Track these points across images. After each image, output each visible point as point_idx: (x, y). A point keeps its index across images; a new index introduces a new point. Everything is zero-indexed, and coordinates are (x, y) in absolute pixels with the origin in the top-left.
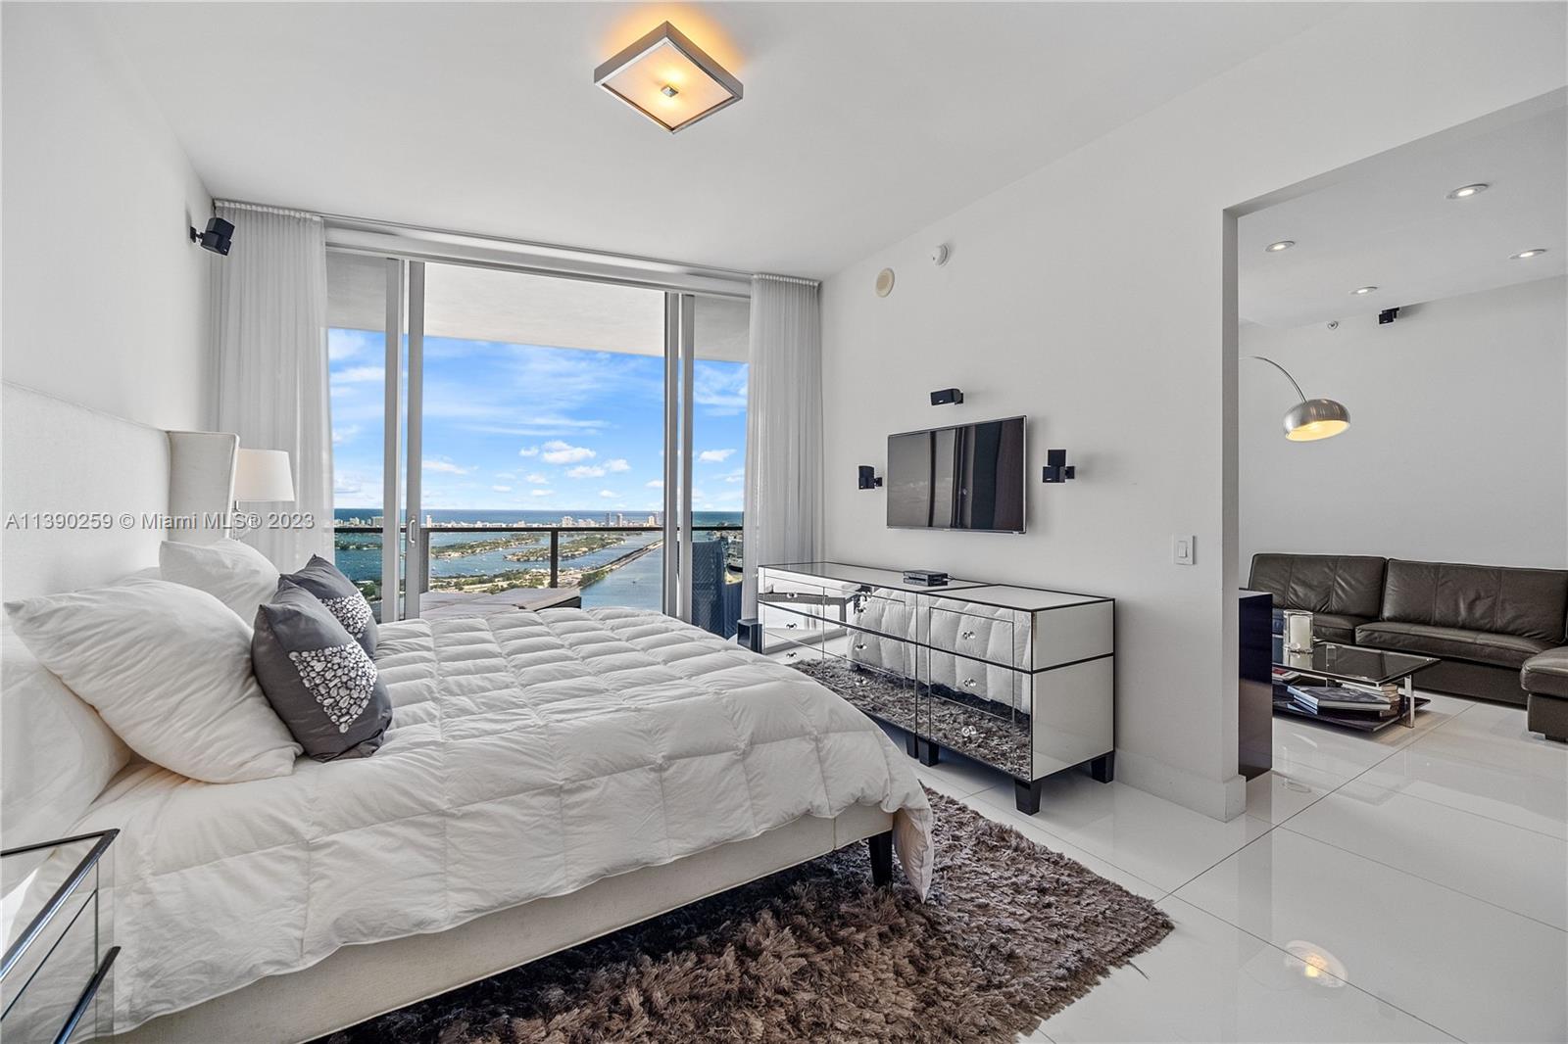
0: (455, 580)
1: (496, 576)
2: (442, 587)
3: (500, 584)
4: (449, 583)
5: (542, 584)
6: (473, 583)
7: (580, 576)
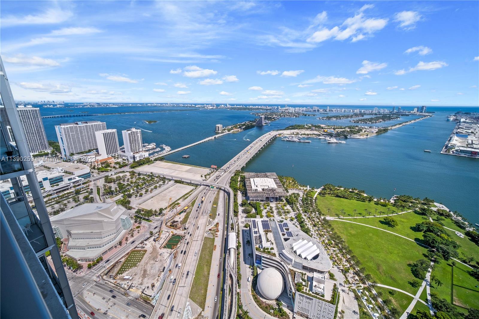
0: (333, 127)
1: (346, 127)
2: (329, 128)
3: (347, 129)
4: (331, 128)
5: (362, 131)
6: (339, 128)
7: (377, 130)
